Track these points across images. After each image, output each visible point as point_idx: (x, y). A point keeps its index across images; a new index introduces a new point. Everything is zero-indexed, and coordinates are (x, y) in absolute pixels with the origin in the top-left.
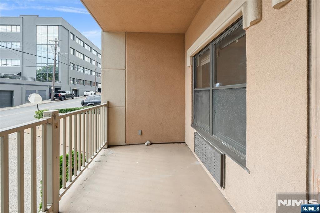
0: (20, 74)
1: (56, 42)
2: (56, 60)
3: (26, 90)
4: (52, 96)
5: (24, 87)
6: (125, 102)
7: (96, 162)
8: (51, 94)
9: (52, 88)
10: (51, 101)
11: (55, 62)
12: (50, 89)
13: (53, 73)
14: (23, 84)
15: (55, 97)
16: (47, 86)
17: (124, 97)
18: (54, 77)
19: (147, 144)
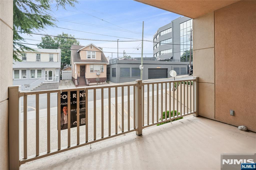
0: (172, 58)
1: (191, 31)
2: (191, 45)
3: (174, 68)
4: (190, 71)
5: (173, 66)
6: (214, 79)
7: (180, 122)
8: (189, 70)
9: (189, 66)
10: (189, 75)
11: (191, 46)
12: (188, 66)
13: (190, 55)
14: (172, 64)
15: (191, 73)
16: (186, 65)
17: (214, 74)
18: (190, 58)
19: (240, 128)
